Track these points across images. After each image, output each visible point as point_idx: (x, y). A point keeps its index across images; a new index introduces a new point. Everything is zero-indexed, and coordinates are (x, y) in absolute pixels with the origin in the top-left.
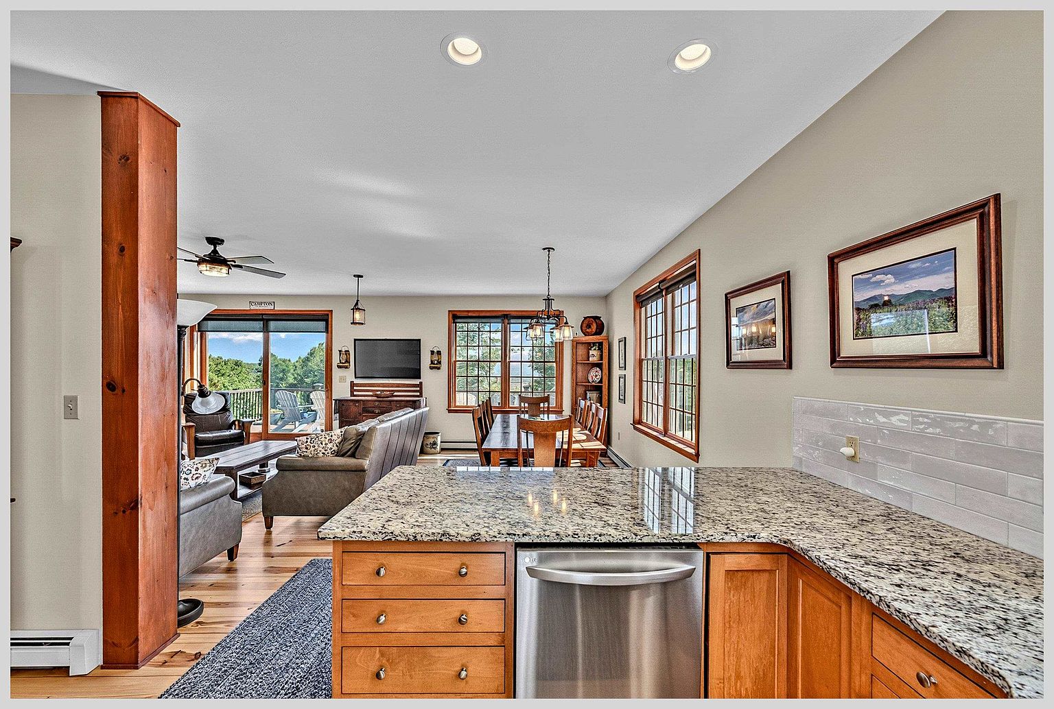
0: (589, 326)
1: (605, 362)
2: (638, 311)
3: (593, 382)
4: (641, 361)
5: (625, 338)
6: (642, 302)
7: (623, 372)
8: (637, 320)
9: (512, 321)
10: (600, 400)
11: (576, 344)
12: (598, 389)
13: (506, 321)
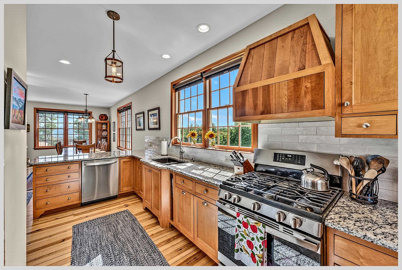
0: (102, 117)
1: (108, 129)
2: (118, 114)
3: (104, 135)
4: (119, 129)
5: (115, 122)
6: (120, 112)
7: (114, 132)
8: (118, 116)
9: (69, 114)
10: (107, 141)
11: (97, 123)
12: (106, 138)
13: (66, 114)
